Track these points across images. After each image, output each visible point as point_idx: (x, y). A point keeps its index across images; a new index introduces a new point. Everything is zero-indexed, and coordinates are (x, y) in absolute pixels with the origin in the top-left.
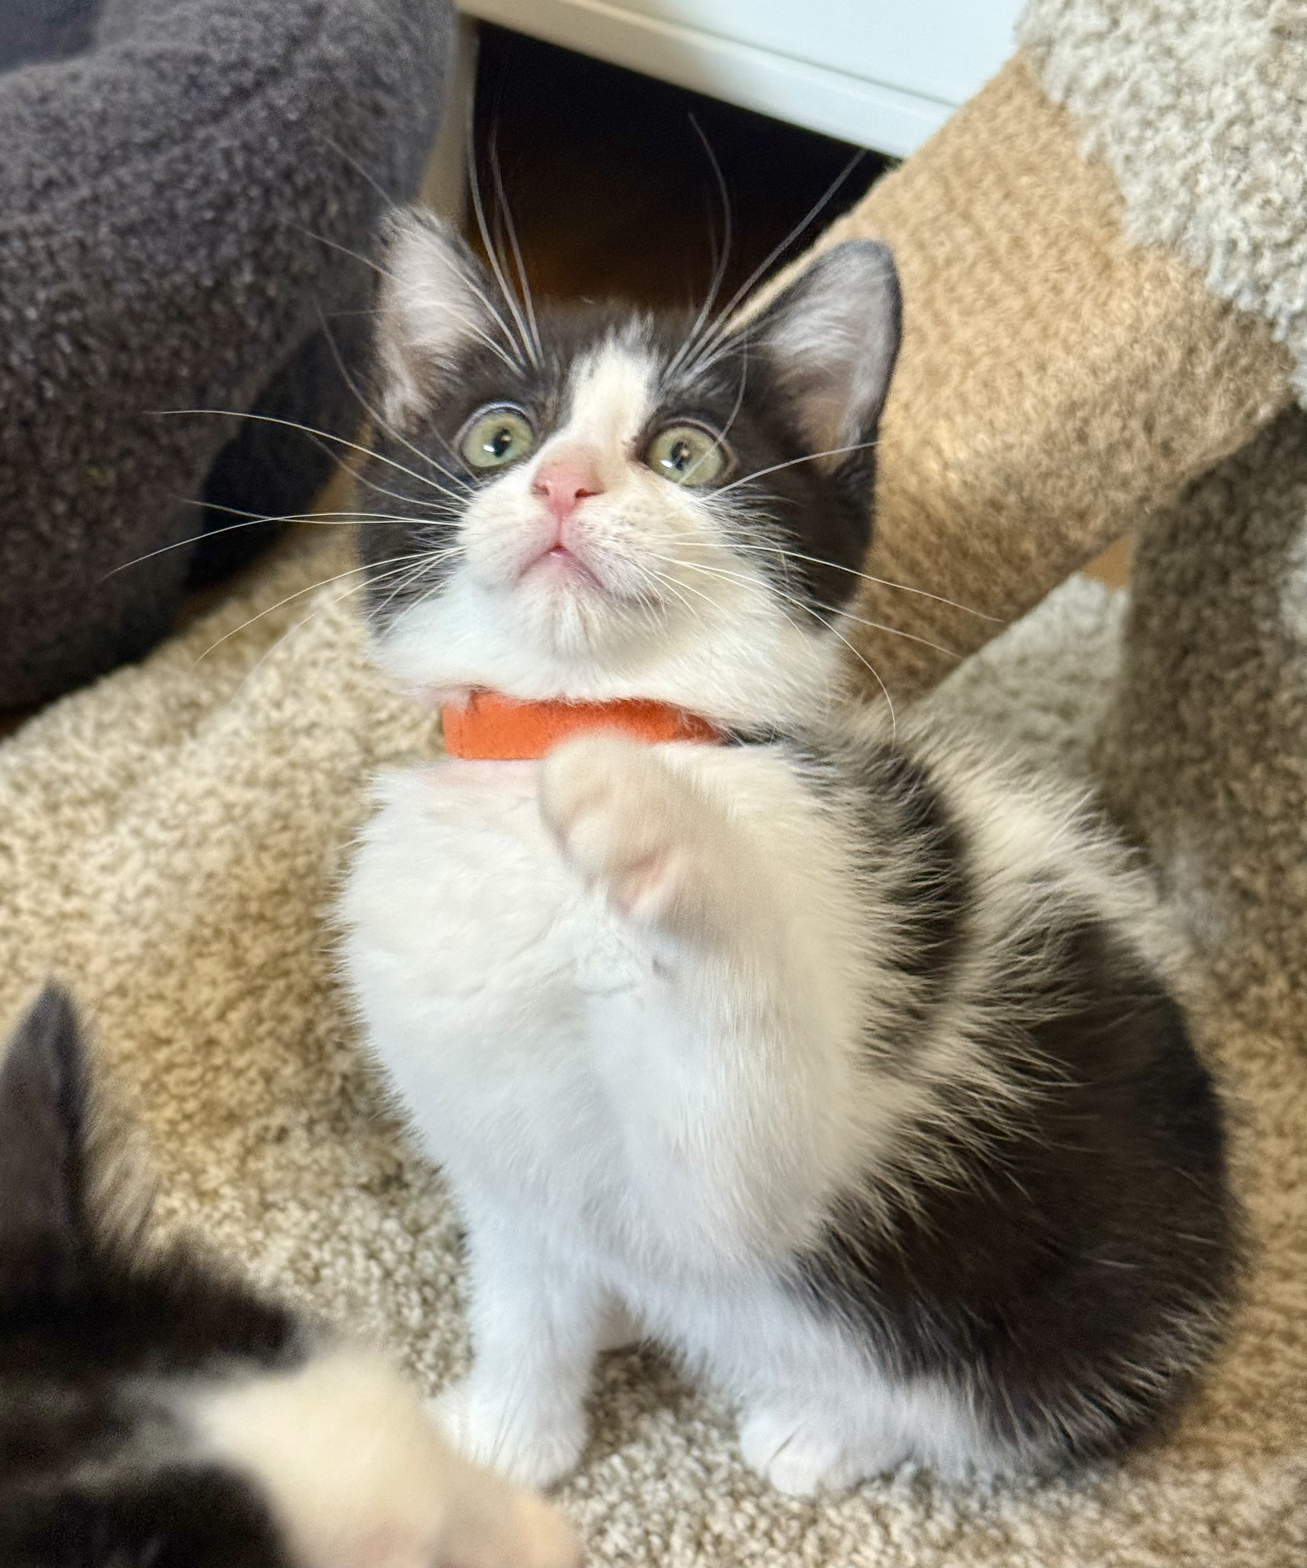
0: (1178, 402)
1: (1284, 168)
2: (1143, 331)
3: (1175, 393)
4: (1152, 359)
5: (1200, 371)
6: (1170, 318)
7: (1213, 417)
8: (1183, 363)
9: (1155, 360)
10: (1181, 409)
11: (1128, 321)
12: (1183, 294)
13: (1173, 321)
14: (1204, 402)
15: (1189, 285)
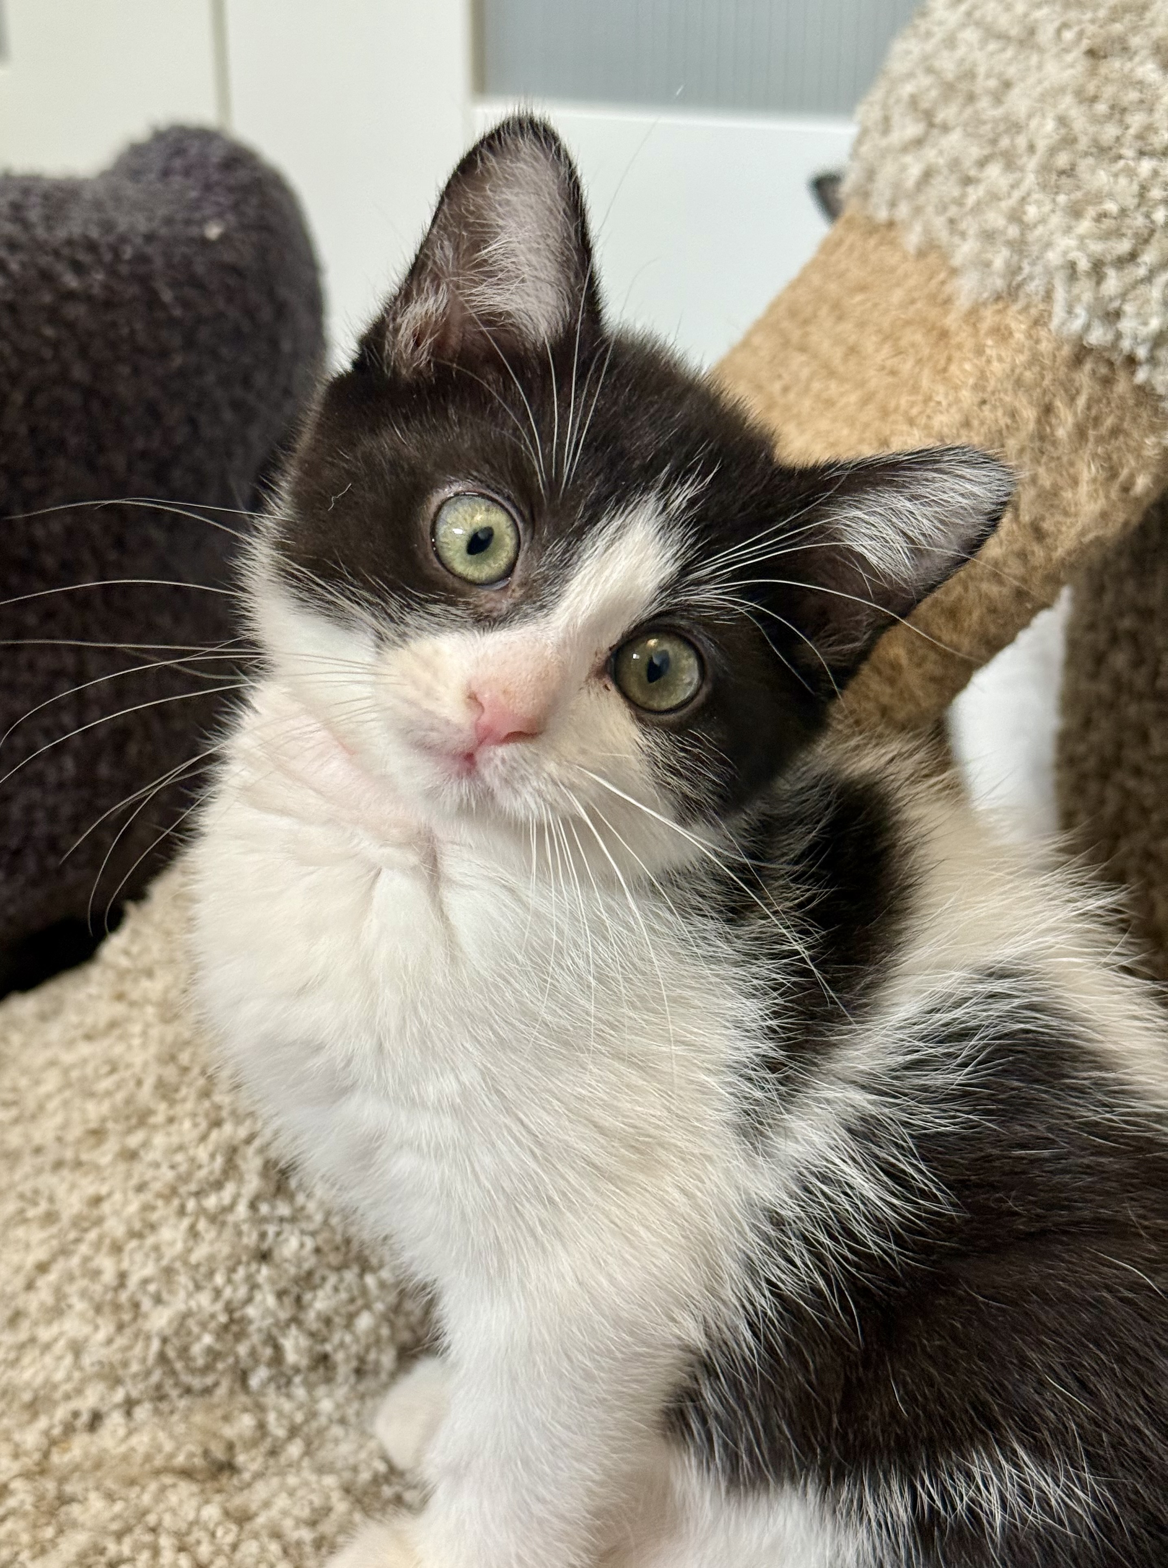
0: (1041, 471)
1: (1116, 175)
2: (989, 389)
3: (1037, 461)
4: (1004, 421)
5: (1061, 433)
6: (1018, 371)
7: (1084, 488)
8: (1039, 421)
9: (1009, 421)
10: (1046, 480)
11: (971, 381)
12: (1028, 343)
13: (1021, 374)
14: (1072, 471)
15: (1033, 332)
